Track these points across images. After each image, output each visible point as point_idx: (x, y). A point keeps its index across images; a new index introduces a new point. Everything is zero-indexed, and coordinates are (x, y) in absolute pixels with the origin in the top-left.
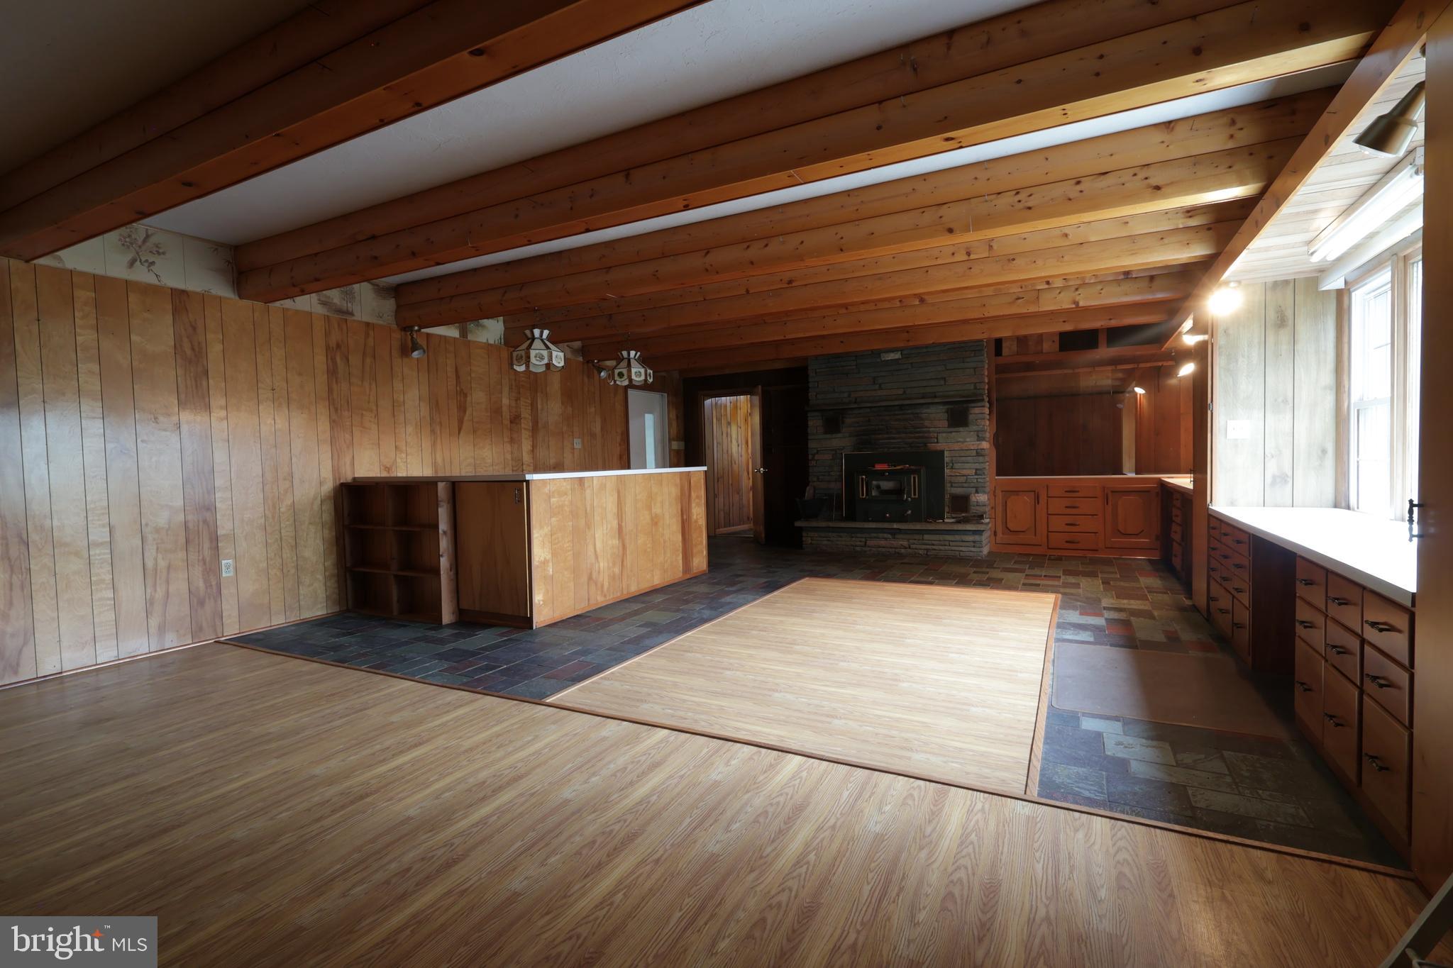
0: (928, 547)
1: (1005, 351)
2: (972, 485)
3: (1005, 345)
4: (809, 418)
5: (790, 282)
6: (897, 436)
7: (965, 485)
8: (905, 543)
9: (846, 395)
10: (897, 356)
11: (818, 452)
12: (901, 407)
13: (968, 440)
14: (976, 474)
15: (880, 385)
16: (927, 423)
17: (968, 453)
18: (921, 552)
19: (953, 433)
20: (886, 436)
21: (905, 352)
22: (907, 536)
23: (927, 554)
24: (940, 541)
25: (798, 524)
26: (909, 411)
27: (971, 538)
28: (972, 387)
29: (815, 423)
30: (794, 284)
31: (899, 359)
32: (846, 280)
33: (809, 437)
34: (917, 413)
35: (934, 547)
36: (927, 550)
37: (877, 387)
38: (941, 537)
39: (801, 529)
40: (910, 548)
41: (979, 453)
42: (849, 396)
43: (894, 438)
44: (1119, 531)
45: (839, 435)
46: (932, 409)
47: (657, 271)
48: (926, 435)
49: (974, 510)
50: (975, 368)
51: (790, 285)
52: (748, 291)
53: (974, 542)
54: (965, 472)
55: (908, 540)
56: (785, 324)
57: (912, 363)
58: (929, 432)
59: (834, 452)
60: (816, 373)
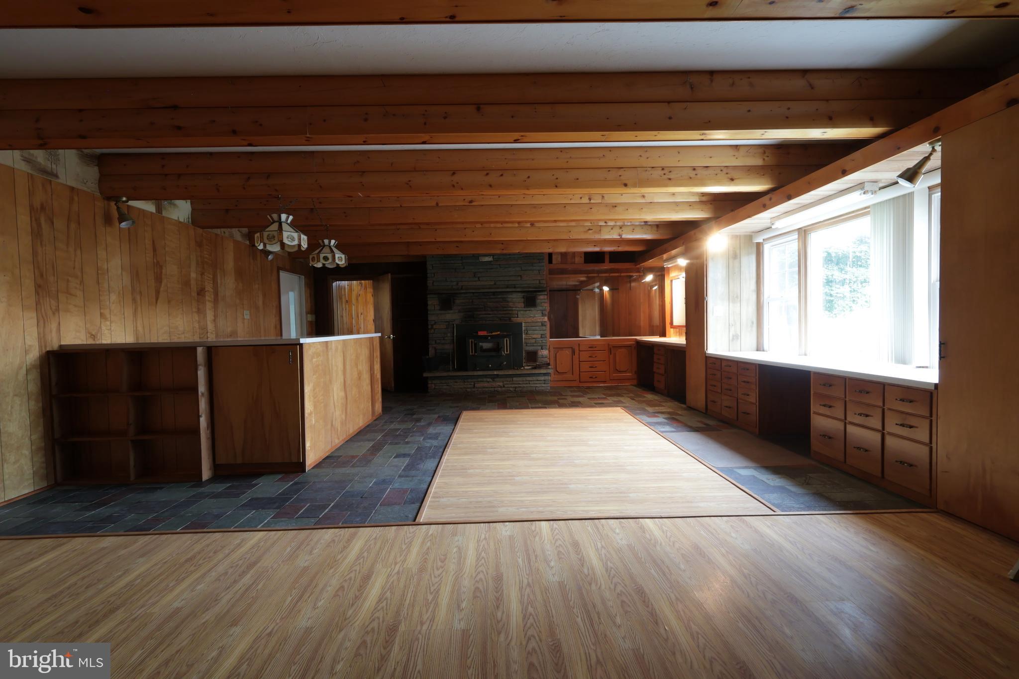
0: (516, 385)
1: (554, 261)
2: (539, 344)
3: (554, 257)
4: (428, 299)
5: (471, 202)
6: (491, 313)
7: (535, 344)
8: (501, 384)
9: (455, 283)
10: (490, 259)
11: (435, 323)
12: (494, 293)
13: (537, 316)
14: (541, 337)
15: (479, 278)
16: (511, 304)
17: (537, 324)
18: (511, 389)
19: (528, 312)
20: (484, 312)
21: (495, 257)
22: (502, 379)
23: (515, 390)
24: (523, 381)
25: (425, 375)
26: (499, 296)
27: (542, 378)
28: (538, 282)
29: (433, 303)
30: (473, 204)
31: (491, 261)
32: (512, 205)
33: (429, 312)
34: (505, 298)
35: (520, 385)
36: (515, 387)
37: (477, 279)
38: (524, 379)
39: (427, 378)
40: (504, 387)
41: (543, 324)
42: (457, 284)
43: (490, 314)
44: (616, 369)
45: (452, 311)
46: (514, 296)
47: (410, 181)
48: (510, 312)
49: (540, 360)
50: (539, 270)
51: (471, 204)
52: (437, 204)
53: (544, 380)
54: (535, 336)
55: (503, 382)
56: (436, 230)
57: (500, 265)
58: (512, 310)
59: (447, 323)
60: (433, 267)
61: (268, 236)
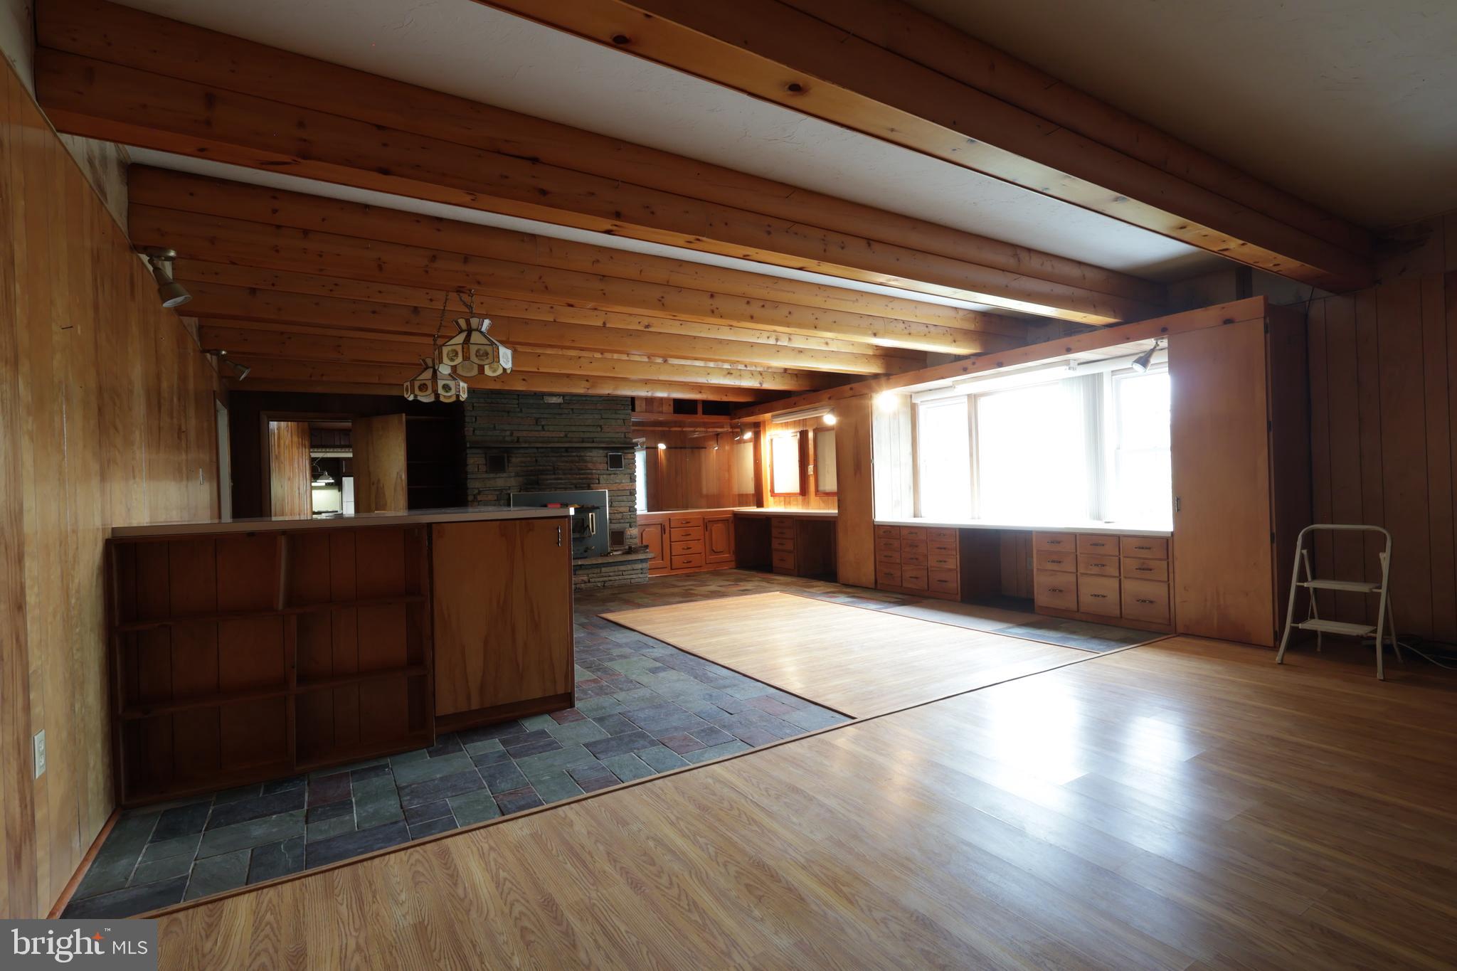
0: (605, 579)
1: (637, 409)
2: (627, 521)
3: (637, 403)
4: (468, 456)
6: (563, 476)
7: (622, 521)
8: (585, 578)
9: (508, 433)
10: (560, 400)
11: (479, 493)
12: (567, 449)
13: (623, 481)
14: (630, 511)
15: (543, 426)
16: (590, 465)
17: (624, 493)
18: (599, 584)
19: (612, 476)
20: (553, 476)
21: (567, 398)
22: (586, 571)
23: (604, 586)
24: (614, 572)
26: (574, 454)
27: (639, 566)
28: (623, 436)
29: (475, 461)
31: (560, 404)
33: (469, 476)
34: (581, 456)
35: (610, 578)
36: (605, 582)
37: (540, 428)
38: (616, 568)
40: (589, 582)
41: (631, 493)
42: (512, 434)
43: (561, 479)
45: (505, 475)
46: (594, 453)
48: (590, 476)
49: (628, 542)
50: (624, 420)
53: (642, 569)
54: (621, 509)
55: (588, 575)
57: (572, 409)
58: (592, 474)
59: (498, 493)
60: (473, 407)
61: (478, 351)
